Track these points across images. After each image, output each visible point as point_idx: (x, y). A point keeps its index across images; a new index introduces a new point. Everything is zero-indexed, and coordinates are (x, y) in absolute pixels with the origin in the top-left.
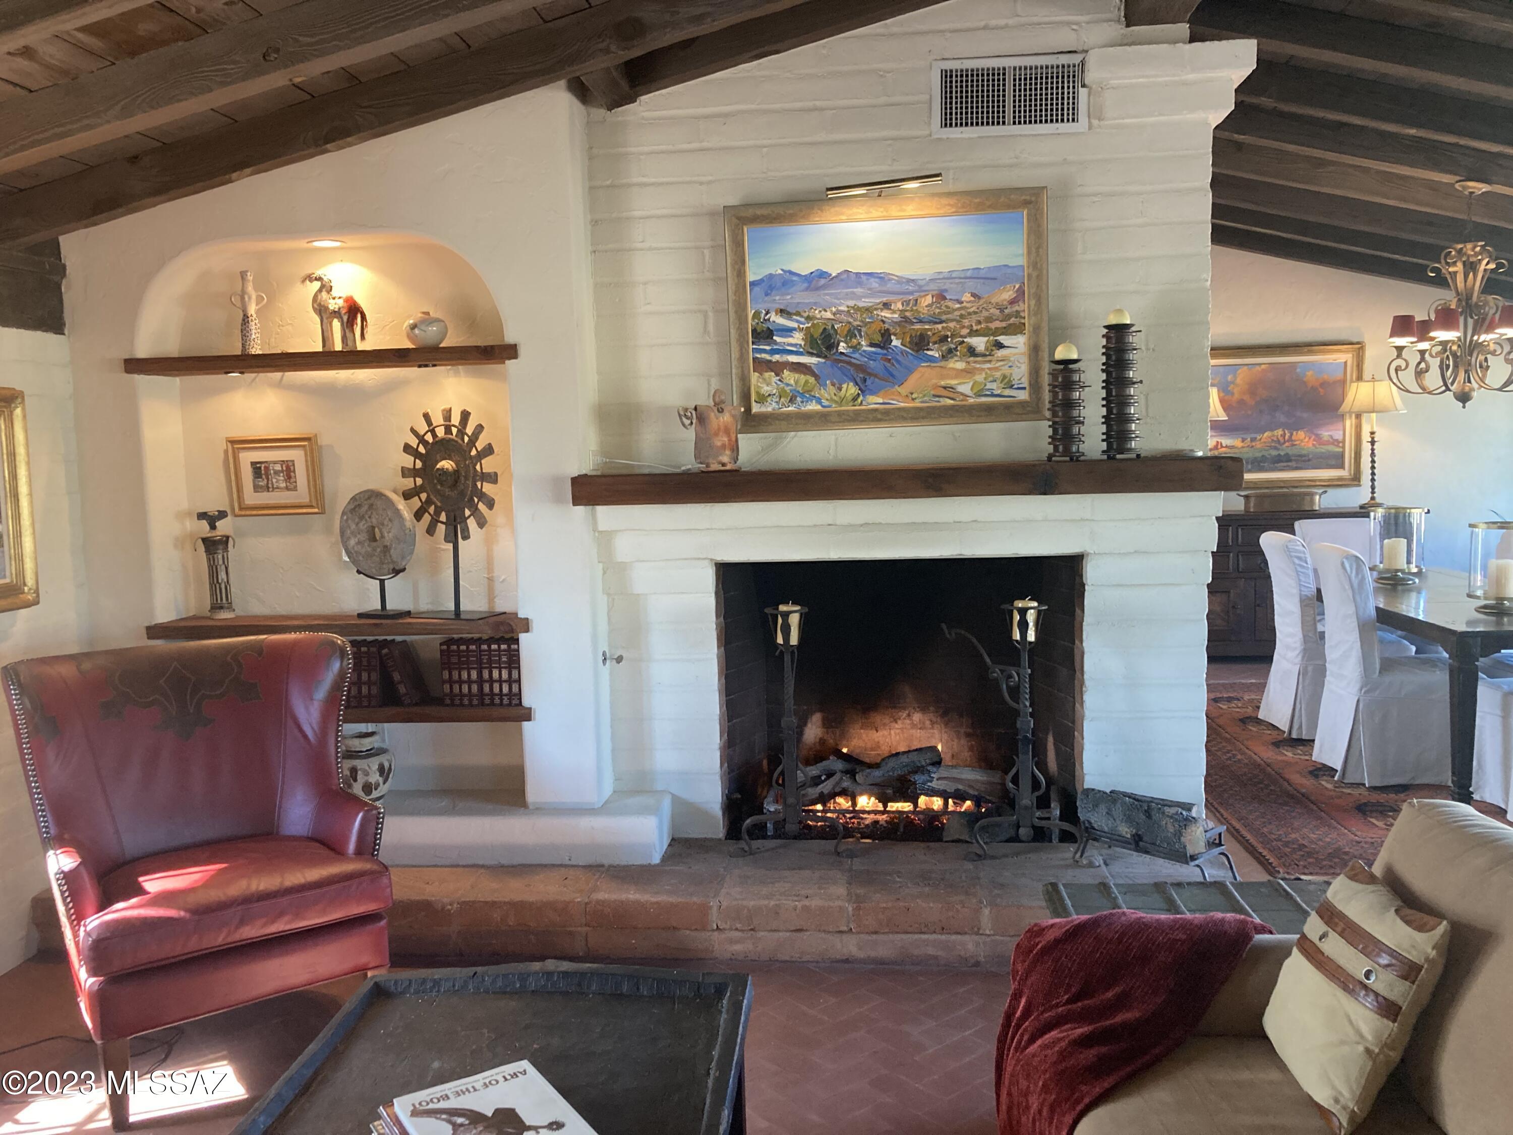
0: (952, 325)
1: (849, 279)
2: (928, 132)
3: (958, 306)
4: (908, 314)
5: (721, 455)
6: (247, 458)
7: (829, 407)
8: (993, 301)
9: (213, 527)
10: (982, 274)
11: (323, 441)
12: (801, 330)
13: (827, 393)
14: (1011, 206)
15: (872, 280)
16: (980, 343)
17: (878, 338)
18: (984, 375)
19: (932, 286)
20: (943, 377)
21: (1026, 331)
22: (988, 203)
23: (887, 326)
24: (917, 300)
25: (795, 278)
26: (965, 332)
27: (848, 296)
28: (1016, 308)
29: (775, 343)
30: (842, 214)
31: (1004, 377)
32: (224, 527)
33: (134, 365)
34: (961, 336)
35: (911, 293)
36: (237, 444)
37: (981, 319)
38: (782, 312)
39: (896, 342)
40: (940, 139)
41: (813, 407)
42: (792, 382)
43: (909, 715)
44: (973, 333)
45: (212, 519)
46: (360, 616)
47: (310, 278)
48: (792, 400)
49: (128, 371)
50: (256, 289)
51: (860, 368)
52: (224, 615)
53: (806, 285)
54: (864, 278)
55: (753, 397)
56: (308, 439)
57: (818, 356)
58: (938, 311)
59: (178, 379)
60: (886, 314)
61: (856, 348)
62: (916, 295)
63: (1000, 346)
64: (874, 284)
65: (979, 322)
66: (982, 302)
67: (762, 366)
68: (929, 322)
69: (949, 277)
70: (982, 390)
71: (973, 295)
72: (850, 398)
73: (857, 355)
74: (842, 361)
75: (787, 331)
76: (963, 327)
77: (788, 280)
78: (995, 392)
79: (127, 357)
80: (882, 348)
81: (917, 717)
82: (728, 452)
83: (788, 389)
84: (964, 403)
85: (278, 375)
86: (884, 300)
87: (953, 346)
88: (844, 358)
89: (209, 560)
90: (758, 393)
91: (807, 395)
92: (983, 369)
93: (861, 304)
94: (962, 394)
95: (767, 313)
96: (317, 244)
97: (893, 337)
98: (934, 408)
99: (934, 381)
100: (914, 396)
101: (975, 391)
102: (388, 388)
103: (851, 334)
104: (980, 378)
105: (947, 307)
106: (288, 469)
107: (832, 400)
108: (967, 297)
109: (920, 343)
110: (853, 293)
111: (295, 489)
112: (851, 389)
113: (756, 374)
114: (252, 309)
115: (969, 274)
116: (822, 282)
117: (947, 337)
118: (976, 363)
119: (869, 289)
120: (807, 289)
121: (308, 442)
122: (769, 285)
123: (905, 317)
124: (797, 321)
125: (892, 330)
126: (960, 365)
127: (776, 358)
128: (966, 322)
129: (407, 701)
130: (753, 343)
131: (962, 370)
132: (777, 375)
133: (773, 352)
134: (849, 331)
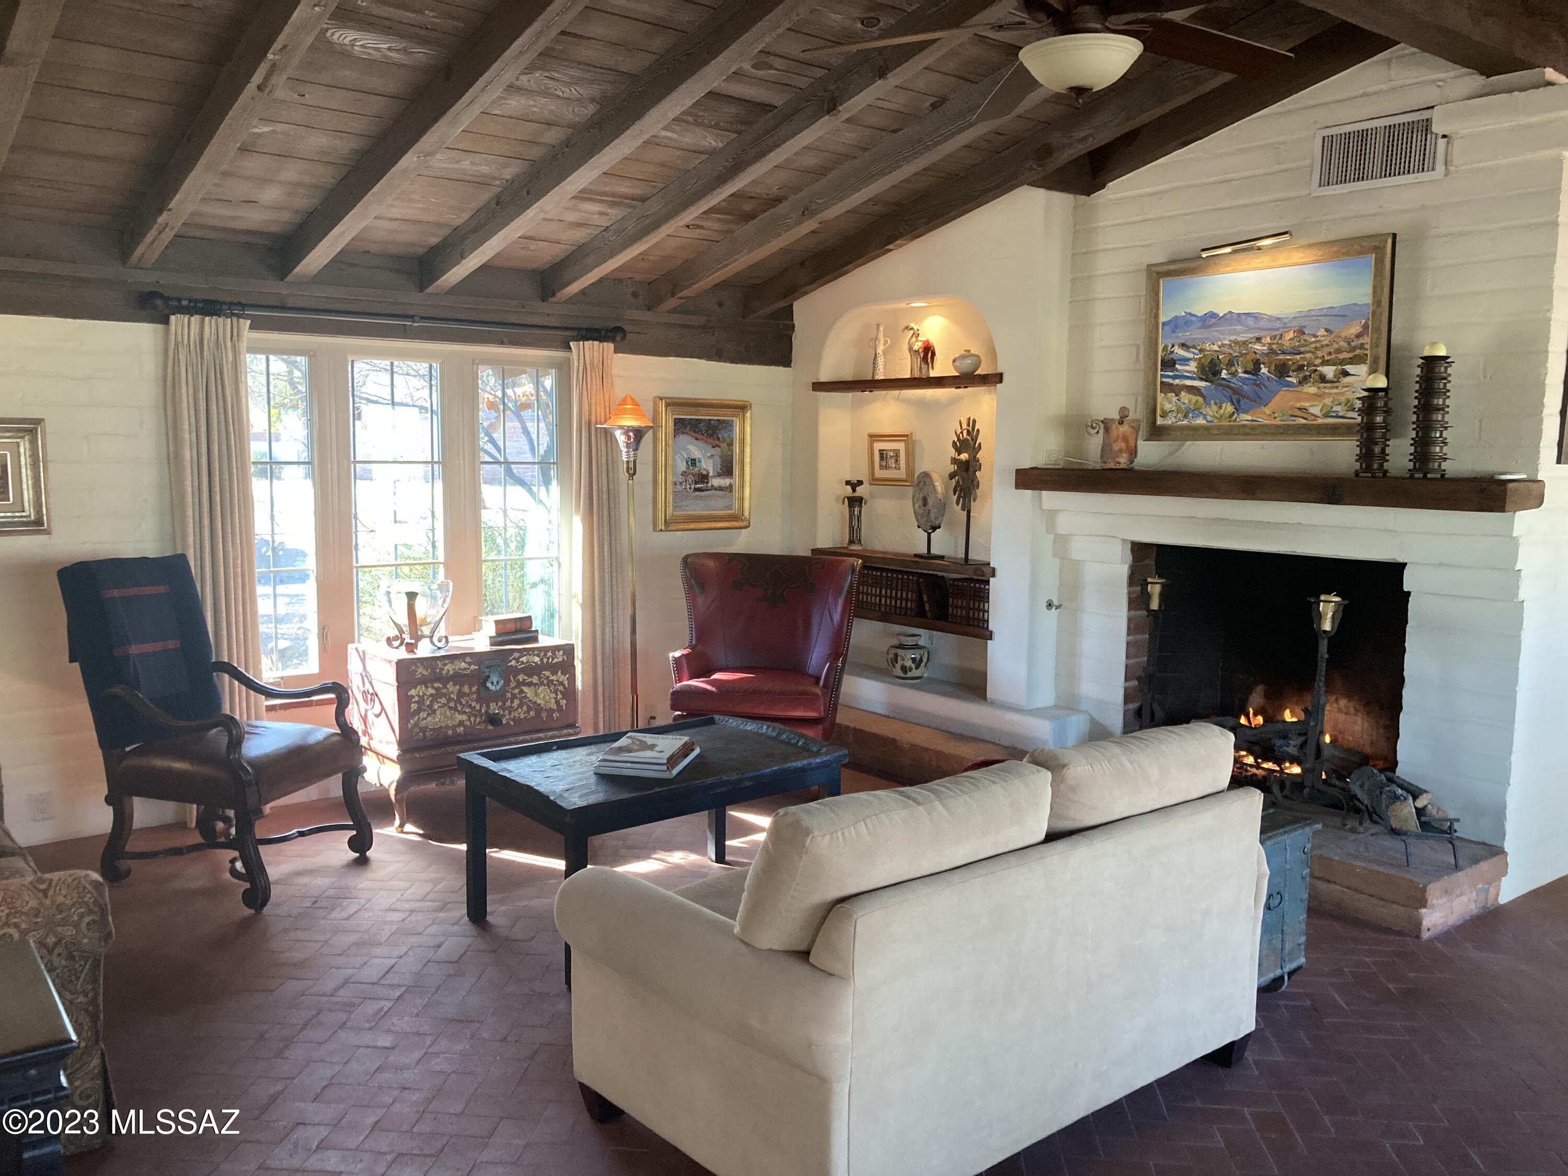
0: (1308, 356)
1: (1232, 318)
2: (1307, 192)
3: (1313, 339)
4: (1274, 347)
5: (1118, 457)
6: (878, 446)
7: (1212, 422)
8: (1343, 335)
9: (854, 490)
10: (1335, 312)
11: (917, 437)
12: (1195, 360)
13: (1211, 411)
14: (1362, 252)
15: (1249, 319)
16: (1329, 371)
17: (1250, 367)
18: (1331, 399)
19: (1294, 323)
20: (1299, 400)
21: (1368, 362)
22: (1344, 251)
23: (1258, 356)
24: (1281, 335)
25: (1194, 319)
26: (1318, 361)
27: (1231, 333)
28: (1361, 341)
29: (1177, 370)
30: (1229, 266)
31: (1348, 401)
32: (860, 491)
33: (819, 386)
34: (1315, 366)
35: (1277, 329)
36: (874, 438)
37: (1332, 350)
38: (1183, 346)
39: (1264, 370)
40: (1318, 197)
41: (1200, 421)
42: (1186, 401)
43: (1336, 700)
44: (1325, 363)
45: (854, 485)
46: (916, 556)
47: (907, 328)
48: (1186, 416)
49: (814, 390)
50: (884, 336)
51: (1235, 391)
52: (855, 547)
53: (1200, 324)
54: (1243, 317)
55: (1159, 412)
56: (907, 436)
57: (1206, 381)
58: (1297, 344)
59: (850, 394)
60: (1258, 347)
61: (1234, 374)
62: (1281, 330)
63: (1346, 374)
64: (1250, 321)
65: (1330, 354)
66: (1333, 335)
67: (1167, 388)
68: (1290, 354)
69: (1308, 315)
70: (1329, 412)
71: (1327, 330)
72: (1228, 415)
73: (1234, 380)
74: (1225, 385)
75: (1185, 361)
76: (1317, 358)
77: (1187, 321)
78: (1340, 414)
79: (815, 381)
80: (1253, 375)
81: (1343, 702)
82: (1125, 455)
83: (1183, 406)
84: (1314, 422)
85: (898, 392)
86: (1257, 335)
87: (1308, 374)
88: (1224, 382)
89: (850, 511)
90: (1162, 409)
91: (1197, 411)
92: (1330, 394)
93: (1240, 339)
94: (1313, 415)
95: (1173, 346)
96: (912, 305)
97: (1262, 366)
98: (1289, 425)
99: (1292, 403)
100: (1276, 415)
101: (1324, 412)
102: (953, 401)
103: (1230, 364)
104: (1328, 401)
105: (1305, 340)
106: (897, 456)
107: (1214, 416)
108: (1322, 332)
109: (1282, 370)
110: (1235, 330)
111: (899, 469)
112: (1229, 408)
113: (1163, 395)
114: (880, 350)
115: (1324, 312)
116: (1213, 321)
117: (1304, 366)
118: (1328, 389)
119: (1247, 326)
120: (1201, 327)
121: (905, 438)
122: (1176, 324)
123: (1272, 349)
124: (1193, 353)
125: (1262, 360)
126: (1313, 390)
127: (1177, 381)
128: (1320, 354)
129: (929, 615)
130: (1162, 370)
131: (1314, 394)
132: (1177, 395)
133: (1174, 377)
134: (1229, 360)
